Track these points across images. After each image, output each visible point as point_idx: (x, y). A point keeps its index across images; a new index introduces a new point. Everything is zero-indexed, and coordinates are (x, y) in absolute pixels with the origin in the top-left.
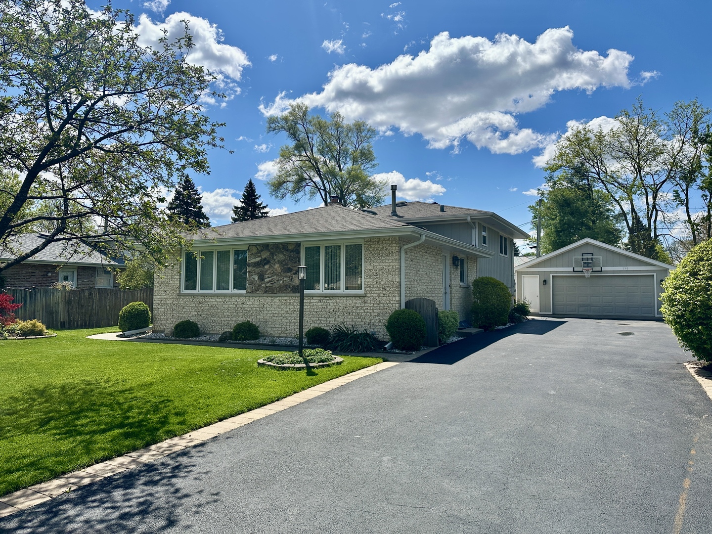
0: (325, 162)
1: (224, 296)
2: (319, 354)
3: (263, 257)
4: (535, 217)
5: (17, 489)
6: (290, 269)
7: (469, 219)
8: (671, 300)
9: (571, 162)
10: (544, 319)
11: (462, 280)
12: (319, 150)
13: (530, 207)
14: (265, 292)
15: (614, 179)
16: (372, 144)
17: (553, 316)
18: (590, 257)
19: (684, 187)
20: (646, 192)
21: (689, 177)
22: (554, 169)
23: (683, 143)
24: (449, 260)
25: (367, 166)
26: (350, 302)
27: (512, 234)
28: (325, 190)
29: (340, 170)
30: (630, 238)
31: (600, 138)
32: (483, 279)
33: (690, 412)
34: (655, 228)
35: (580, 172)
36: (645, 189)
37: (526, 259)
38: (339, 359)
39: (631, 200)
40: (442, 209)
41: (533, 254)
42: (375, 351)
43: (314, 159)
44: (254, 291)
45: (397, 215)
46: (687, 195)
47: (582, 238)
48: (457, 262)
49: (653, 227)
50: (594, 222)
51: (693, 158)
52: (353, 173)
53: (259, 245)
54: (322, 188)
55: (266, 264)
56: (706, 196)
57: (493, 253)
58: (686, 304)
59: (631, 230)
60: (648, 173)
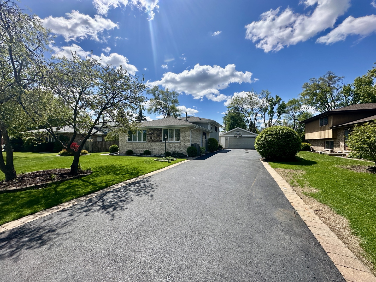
0: (164, 103)
1: (140, 143)
2: (170, 158)
3: (151, 132)
4: (224, 121)
5: (113, 185)
6: (159, 135)
7: (207, 122)
8: (257, 143)
9: (234, 106)
10: (226, 149)
11: (205, 139)
12: (162, 100)
13: (223, 118)
14: (152, 142)
15: (246, 110)
16: (178, 98)
17: (229, 148)
18: (239, 132)
19: (264, 114)
20: (254, 115)
21: (265, 111)
22: (230, 107)
23: (264, 101)
24: (202, 133)
25: (176, 105)
26: (176, 144)
27: (218, 126)
28: (164, 112)
29: (168, 106)
30: (249, 127)
31: (242, 99)
32: (211, 138)
33: (259, 168)
34: (256, 124)
35: (237, 108)
36: (254, 114)
37: (222, 133)
38: (175, 159)
39: (250, 117)
40: (200, 119)
41: (223, 132)
42: (184, 157)
43: (161, 102)
44: (149, 141)
45: (187, 120)
46: (264, 116)
47: (237, 127)
48: (204, 134)
49: (255, 124)
50: (240, 122)
51: (266, 106)
52: (172, 107)
53: (150, 129)
54: (163, 111)
55: (152, 134)
56: (269, 116)
57: (214, 131)
58: (260, 144)
59: (250, 125)
60: (254, 109)
